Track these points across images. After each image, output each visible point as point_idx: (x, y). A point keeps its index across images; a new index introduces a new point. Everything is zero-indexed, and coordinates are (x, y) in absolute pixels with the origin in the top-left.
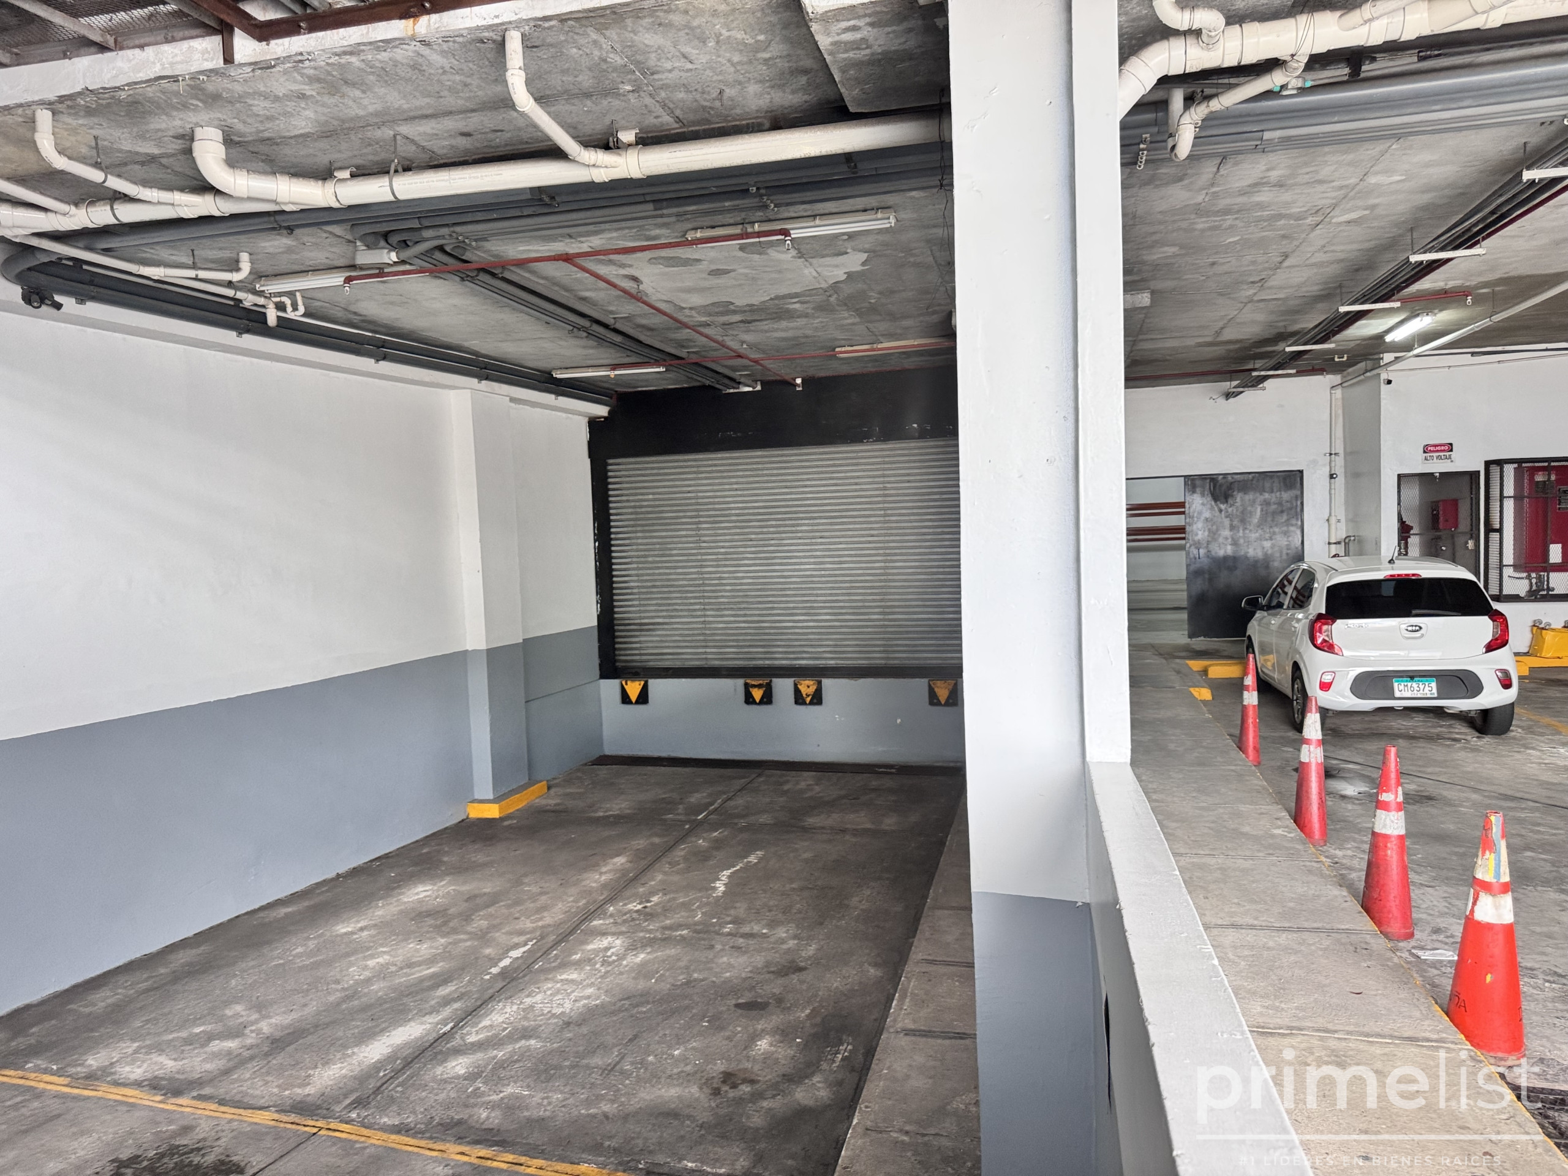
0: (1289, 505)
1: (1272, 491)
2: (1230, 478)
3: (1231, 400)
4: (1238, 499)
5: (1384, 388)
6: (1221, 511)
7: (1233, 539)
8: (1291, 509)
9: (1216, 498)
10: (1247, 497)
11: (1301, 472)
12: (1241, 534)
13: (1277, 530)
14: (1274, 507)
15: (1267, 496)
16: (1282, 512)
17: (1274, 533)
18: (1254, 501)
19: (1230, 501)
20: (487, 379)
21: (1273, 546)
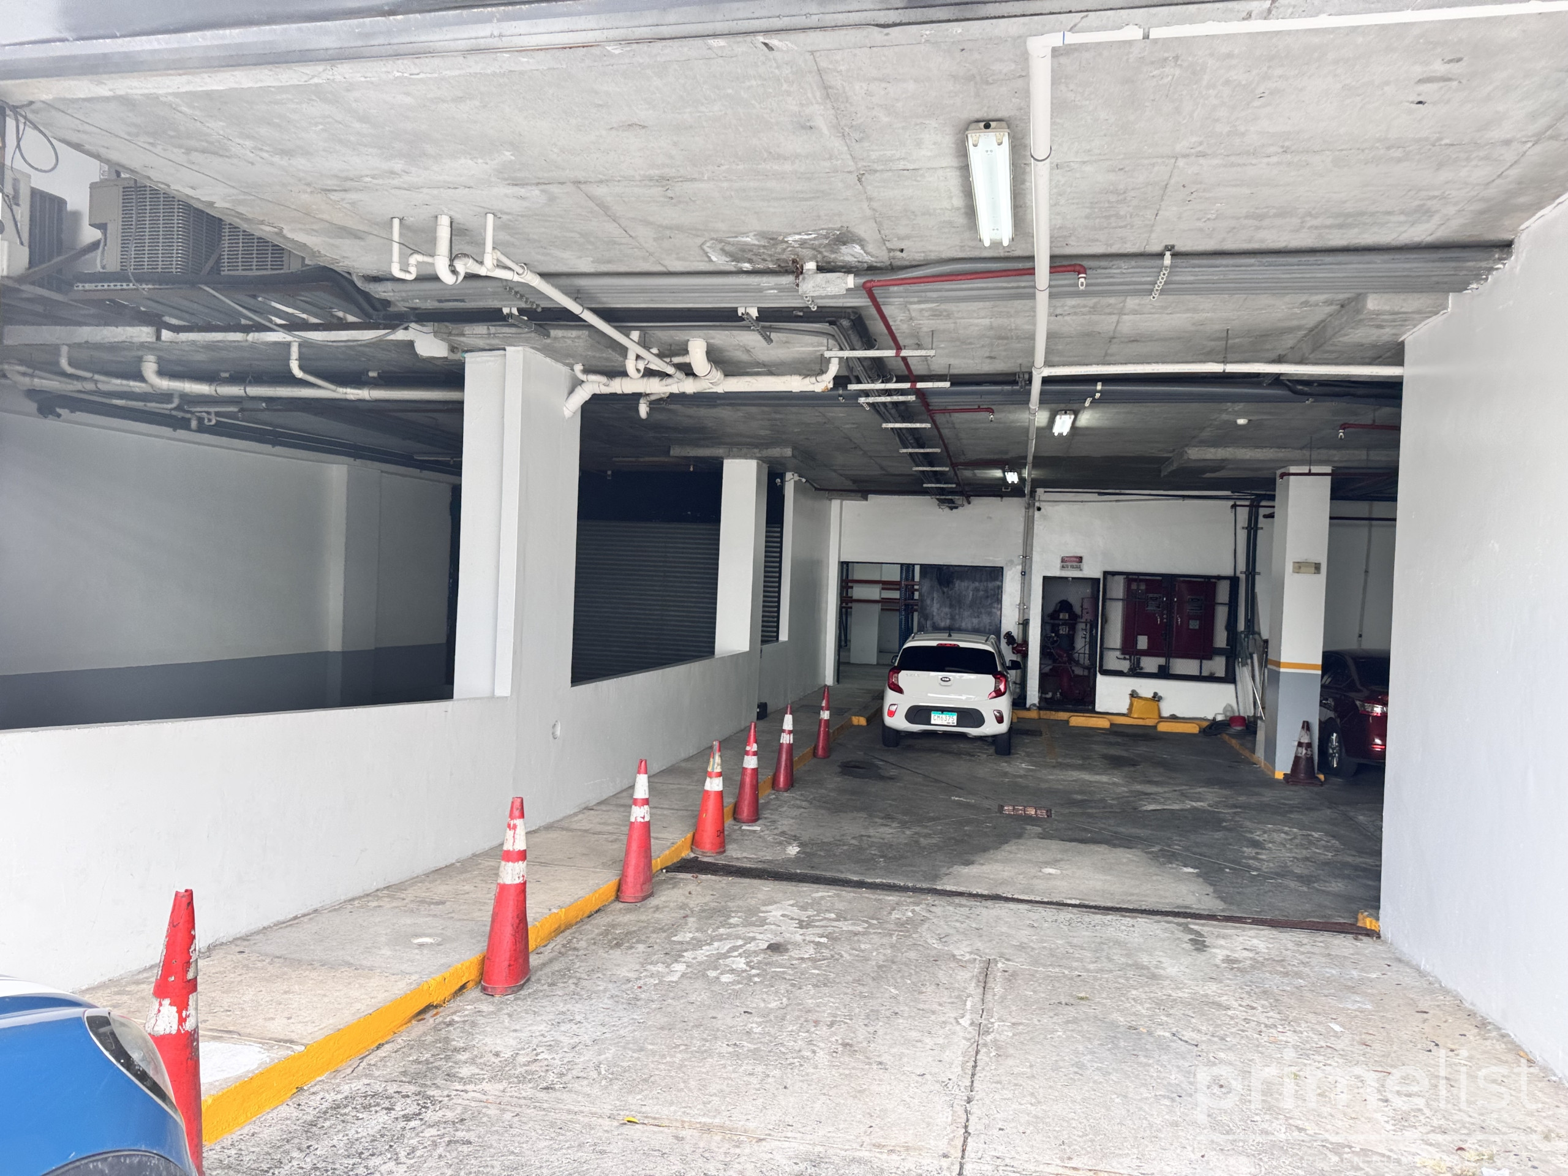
0: (992, 592)
1: (981, 581)
2: (951, 568)
3: (954, 510)
4: (957, 585)
5: (1037, 513)
6: (944, 593)
7: (951, 615)
8: (994, 595)
9: (940, 583)
10: (963, 584)
11: (1002, 568)
12: (957, 611)
13: (983, 611)
14: (981, 593)
15: (977, 584)
16: (987, 597)
17: (981, 613)
18: (968, 587)
19: (951, 586)
20: (361, 458)
21: (979, 623)
